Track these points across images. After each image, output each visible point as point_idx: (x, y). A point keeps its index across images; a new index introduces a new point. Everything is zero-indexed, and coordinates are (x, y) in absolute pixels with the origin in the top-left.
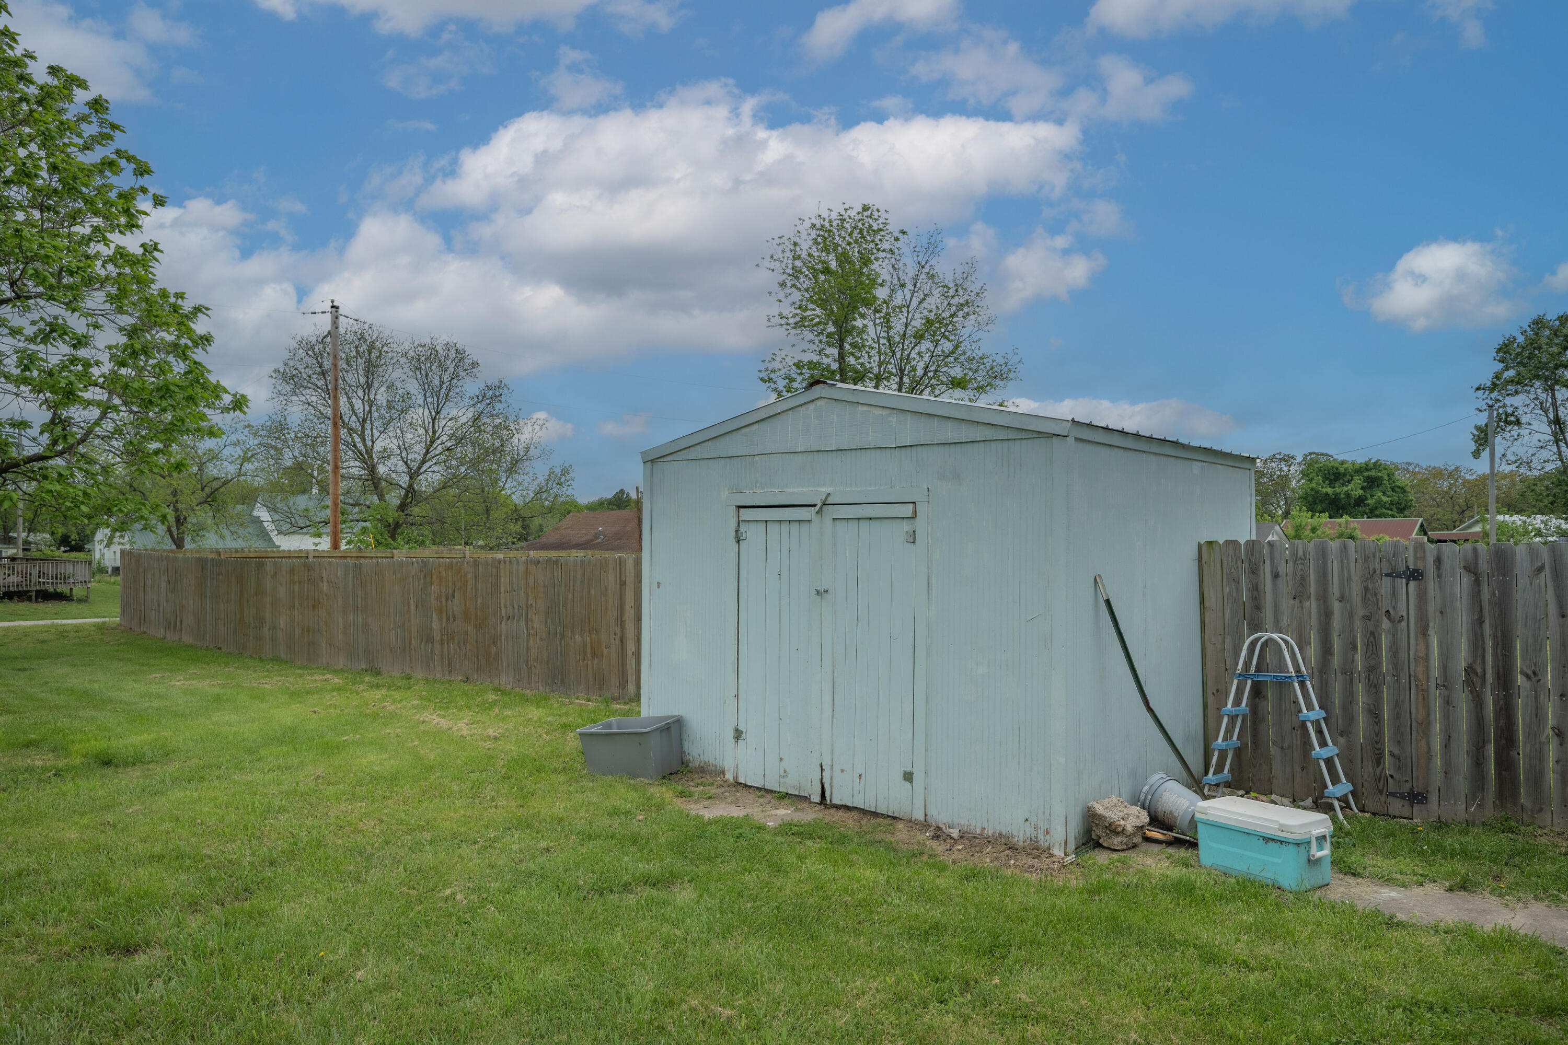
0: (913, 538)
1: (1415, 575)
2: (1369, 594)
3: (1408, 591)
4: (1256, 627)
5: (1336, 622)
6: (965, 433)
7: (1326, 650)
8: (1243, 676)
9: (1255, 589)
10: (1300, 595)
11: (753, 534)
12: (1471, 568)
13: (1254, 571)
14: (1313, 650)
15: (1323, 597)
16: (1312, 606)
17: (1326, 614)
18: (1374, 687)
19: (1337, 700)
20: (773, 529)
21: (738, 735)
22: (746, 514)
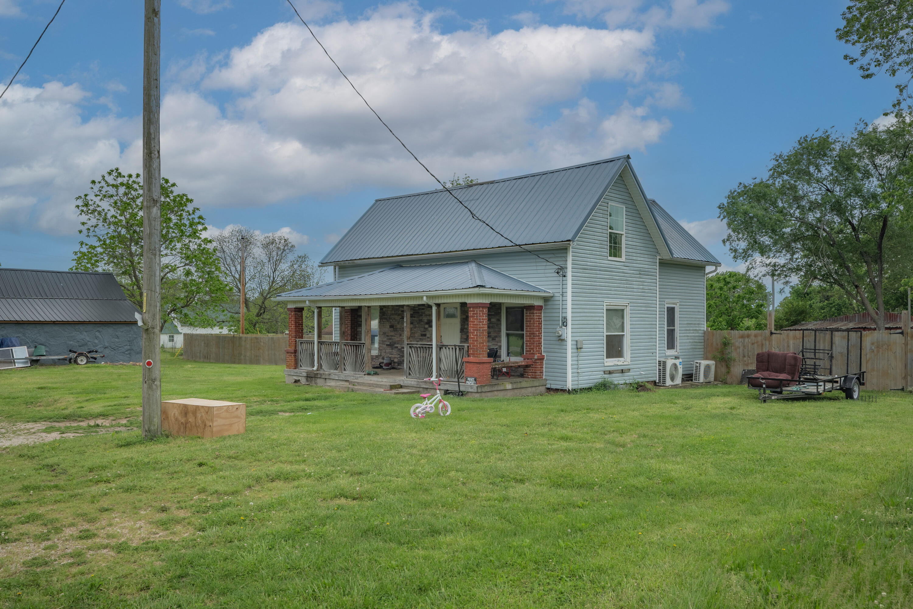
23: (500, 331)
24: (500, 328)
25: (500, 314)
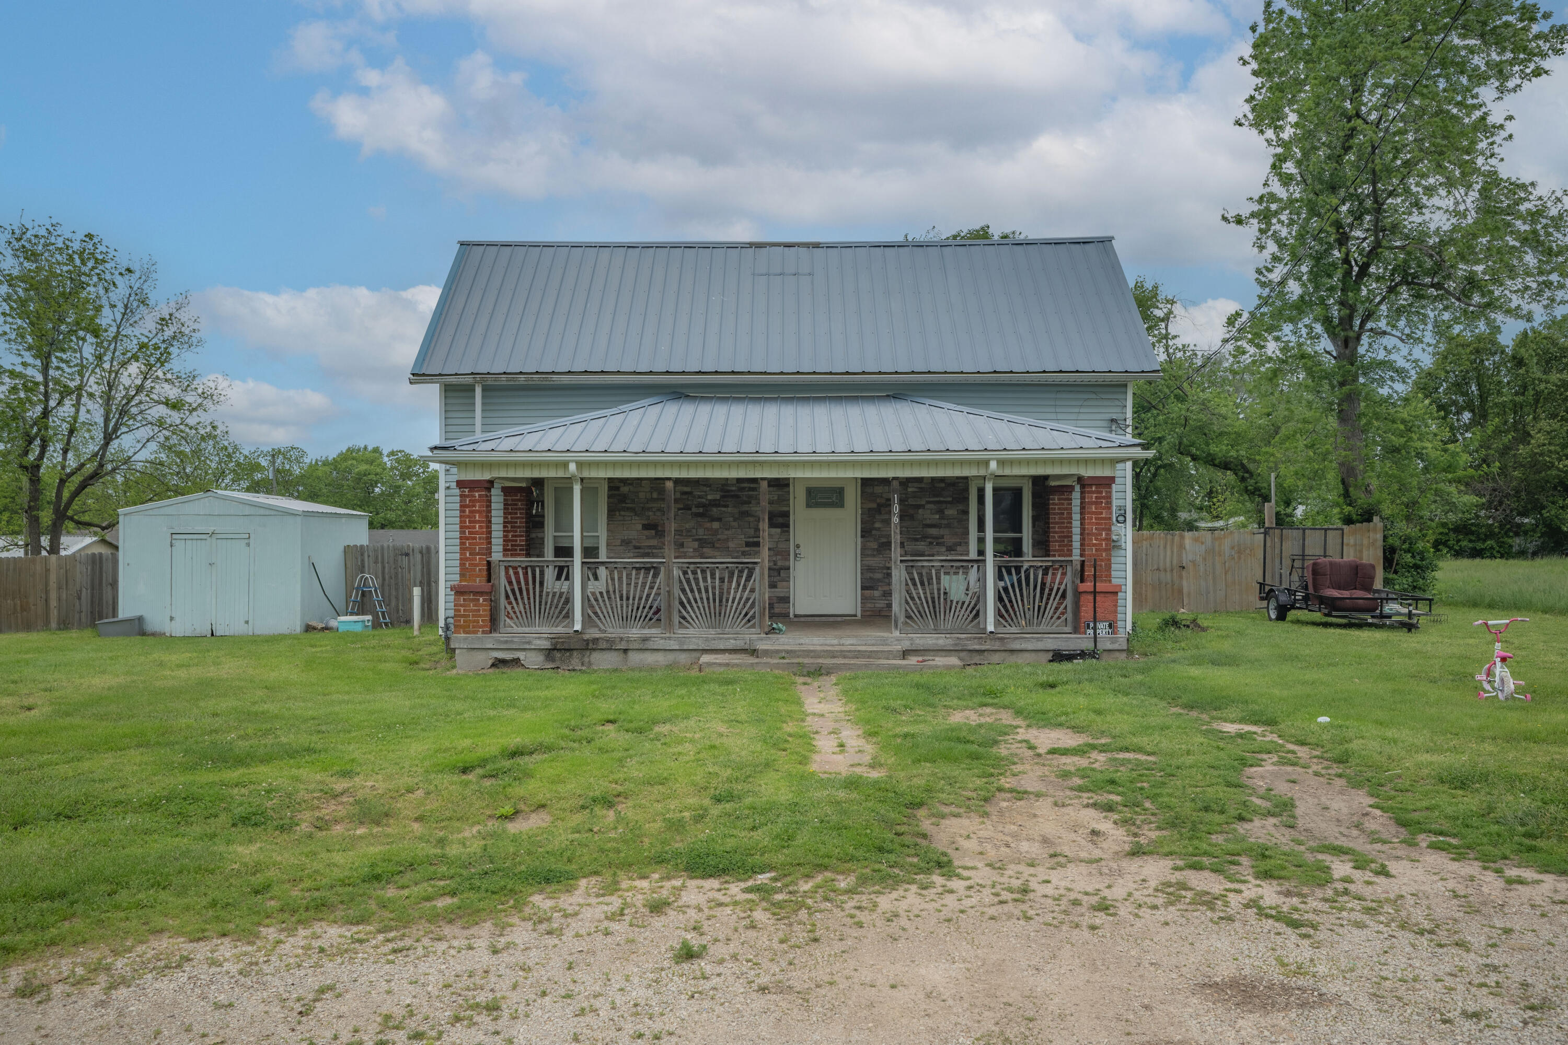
0: (248, 545)
1: (407, 555)
2: (395, 561)
3: (405, 559)
4: (363, 572)
5: (387, 570)
6: (267, 512)
7: (384, 579)
8: (357, 589)
9: (363, 561)
10: (376, 562)
11: (179, 545)
12: (421, 552)
13: (362, 555)
14: (380, 580)
15: (383, 562)
16: (380, 565)
17: (384, 568)
18: (397, 589)
19: (387, 594)
20: (189, 542)
21: (172, 619)
22: (174, 536)
23: (966, 533)
24: (967, 528)
25: (966, 500)
